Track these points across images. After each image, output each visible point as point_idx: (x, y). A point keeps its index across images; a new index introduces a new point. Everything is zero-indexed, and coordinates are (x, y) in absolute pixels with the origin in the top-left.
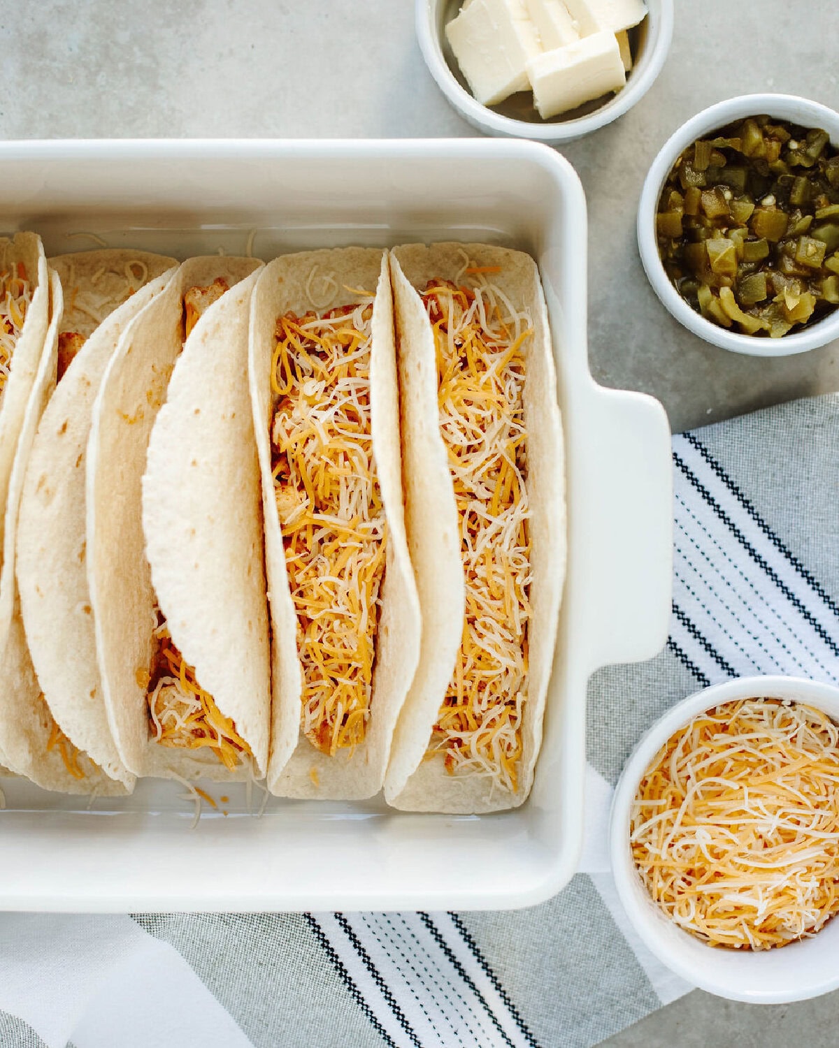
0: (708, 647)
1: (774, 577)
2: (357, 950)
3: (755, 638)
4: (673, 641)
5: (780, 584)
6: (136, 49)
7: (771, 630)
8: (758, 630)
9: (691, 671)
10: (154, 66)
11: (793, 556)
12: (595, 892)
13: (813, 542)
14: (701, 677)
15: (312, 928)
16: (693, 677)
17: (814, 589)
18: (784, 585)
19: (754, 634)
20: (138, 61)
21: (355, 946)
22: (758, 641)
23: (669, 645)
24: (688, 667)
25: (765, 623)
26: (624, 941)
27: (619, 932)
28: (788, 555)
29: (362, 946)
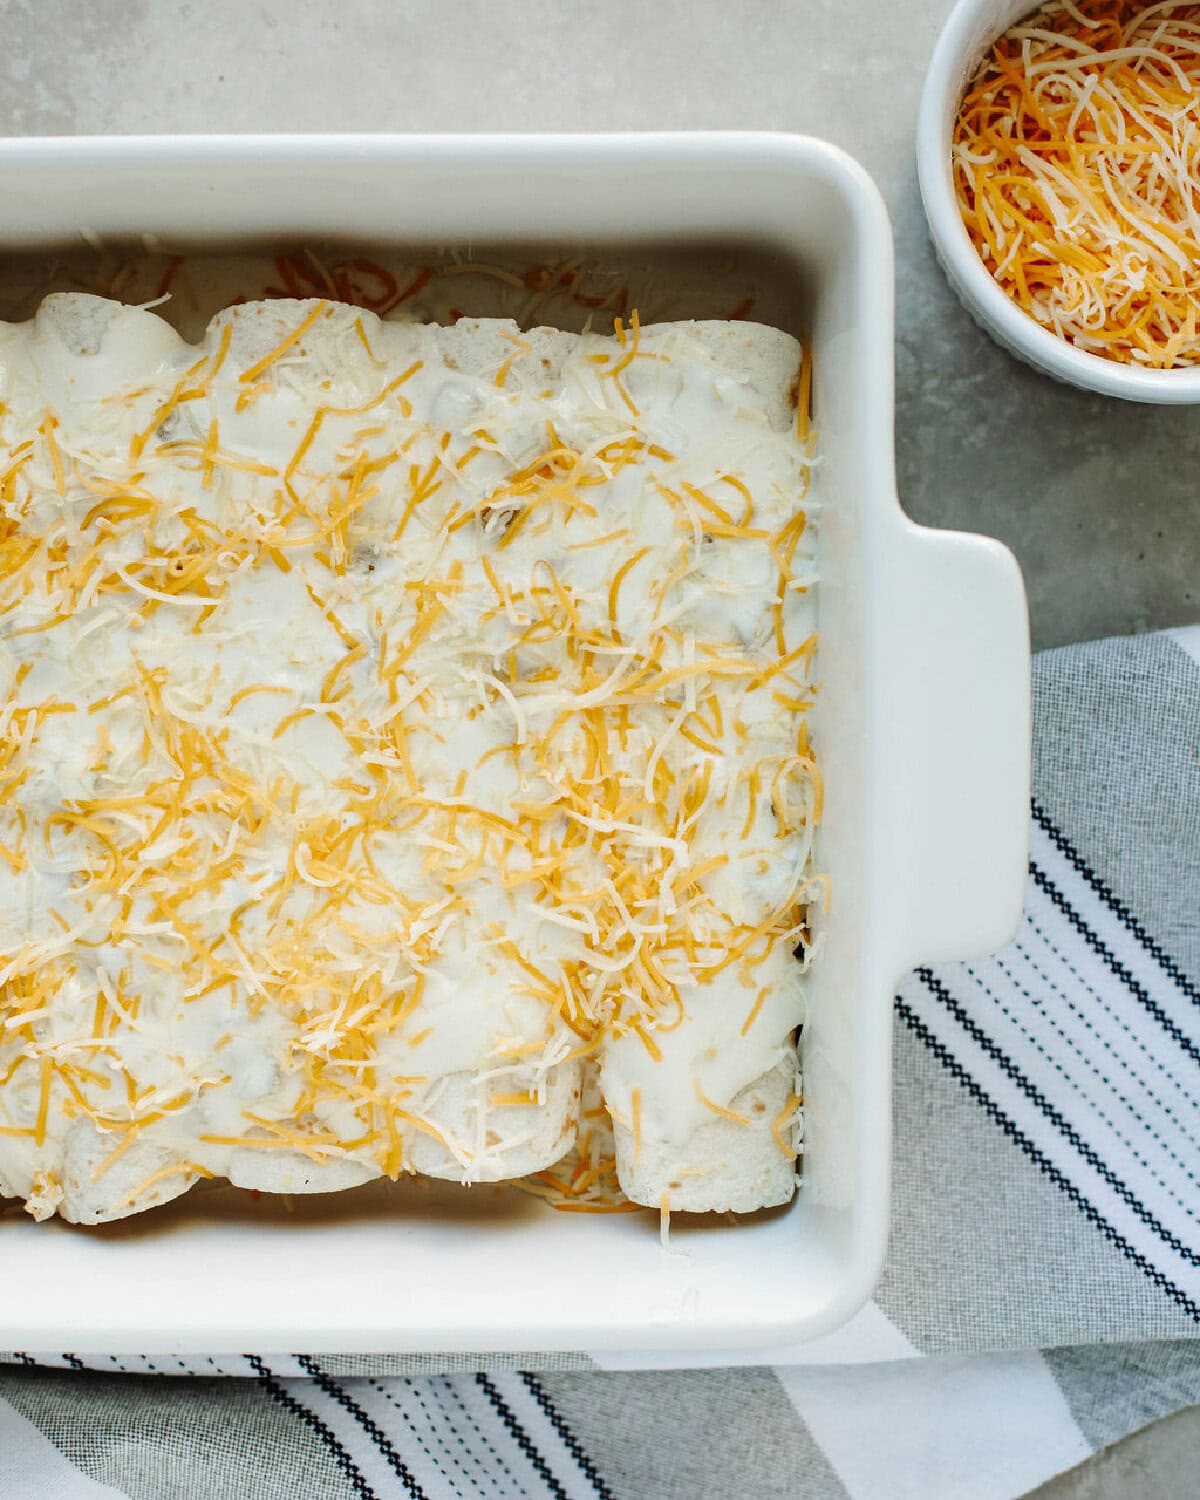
0: (960, 1015)
1: (1066, 908)
2: (409, 1490)
3: (1036, 1003)
4: (904, 1003)
5: (1074, 918)
6: (40, 87)
7: (1060, 991)
8: (1039, 990)
9: (932, 1050)
10: (68, 113)
11: (1095, 876)
12: (781, 1391)
13: (1128, 857)
14: (948, 1061)
15: (337, 1459)
16: (936, 1060)
17: (1128, 927)
18: (1081, 919)
19: (1033, 997)
20: (44, 106)
21: (406, 1484)
22: (1041, 1007)
23: (898, 1011)
24: (927, 1044)
25: (1052, 980)
26: (828, 1466)
27: (818, 1451)
28: (1088, 875)
29: (417, 1483)
